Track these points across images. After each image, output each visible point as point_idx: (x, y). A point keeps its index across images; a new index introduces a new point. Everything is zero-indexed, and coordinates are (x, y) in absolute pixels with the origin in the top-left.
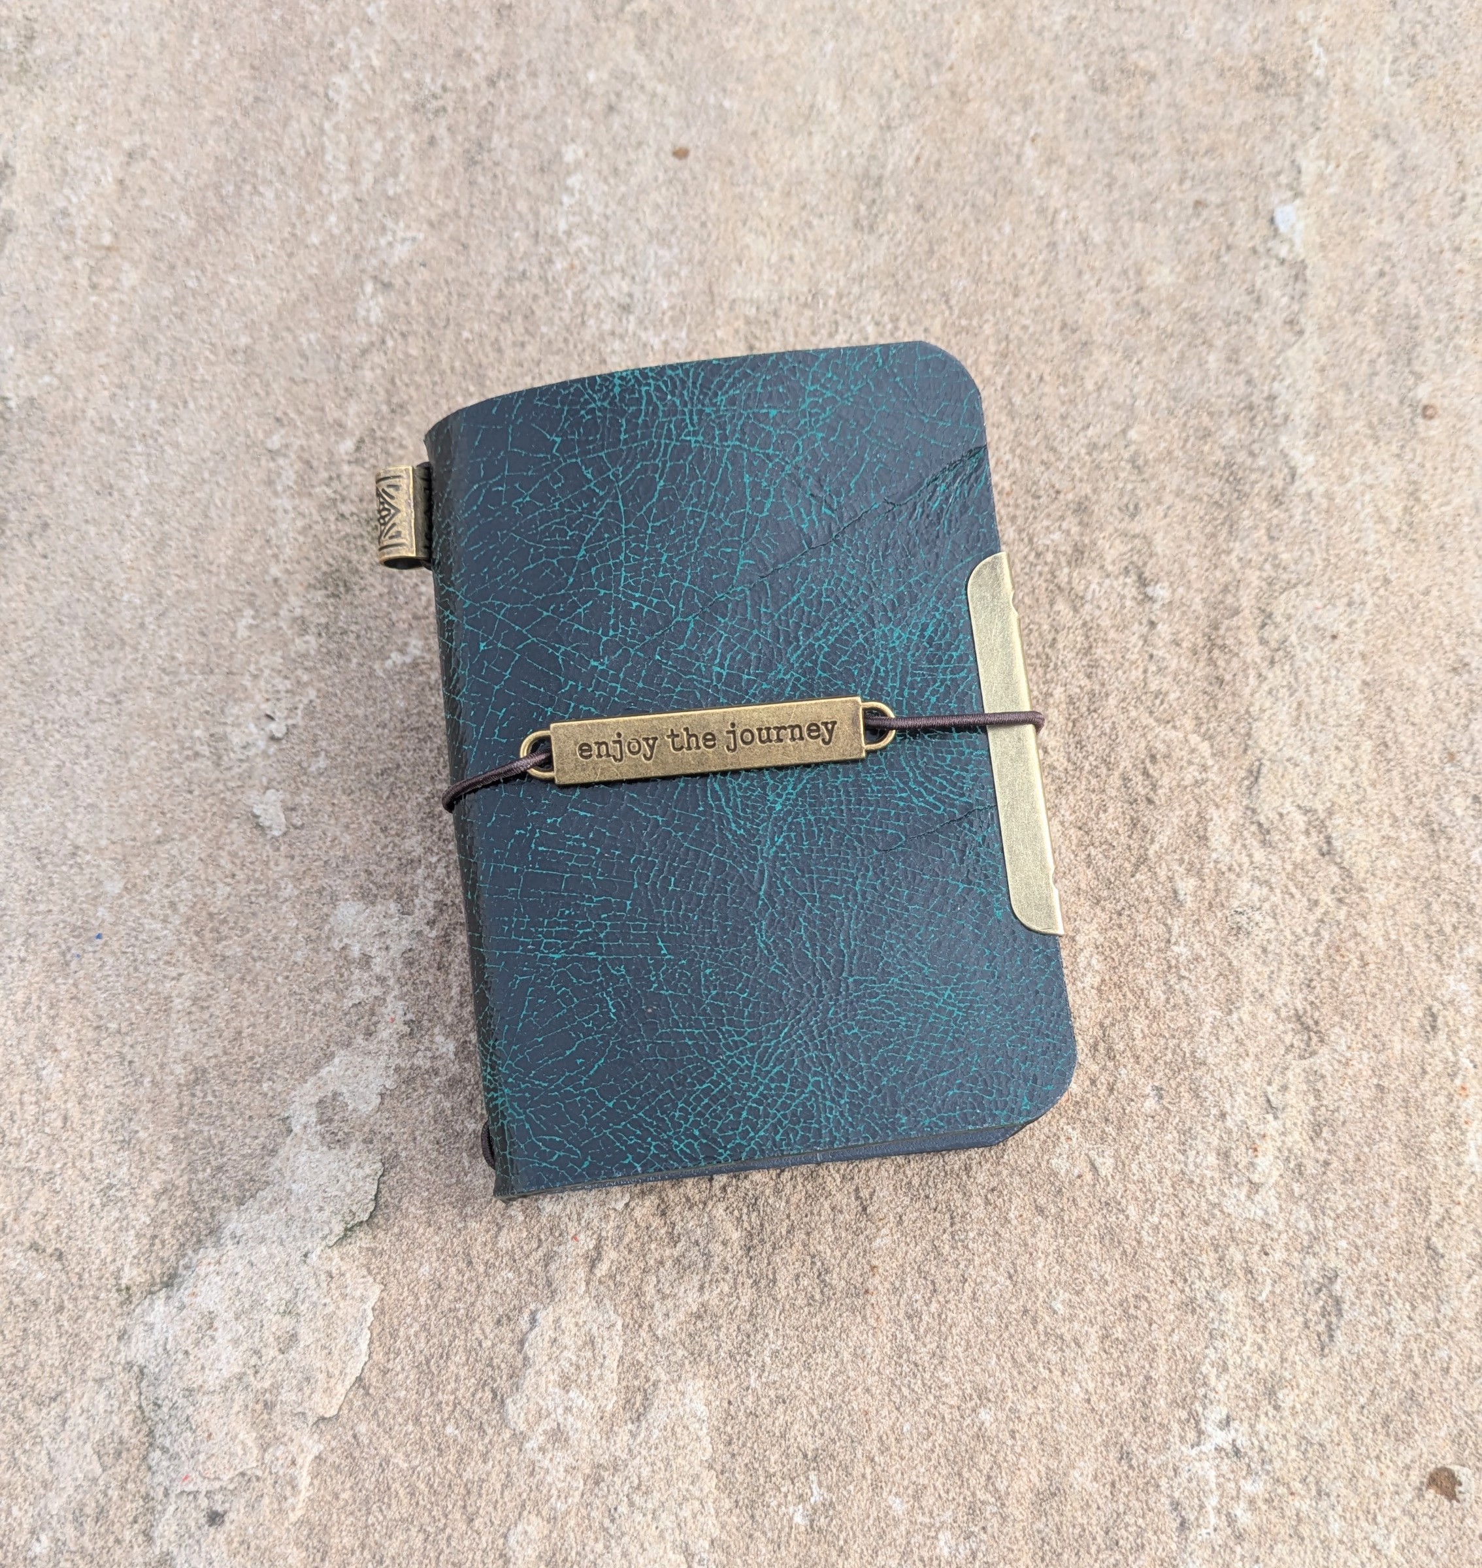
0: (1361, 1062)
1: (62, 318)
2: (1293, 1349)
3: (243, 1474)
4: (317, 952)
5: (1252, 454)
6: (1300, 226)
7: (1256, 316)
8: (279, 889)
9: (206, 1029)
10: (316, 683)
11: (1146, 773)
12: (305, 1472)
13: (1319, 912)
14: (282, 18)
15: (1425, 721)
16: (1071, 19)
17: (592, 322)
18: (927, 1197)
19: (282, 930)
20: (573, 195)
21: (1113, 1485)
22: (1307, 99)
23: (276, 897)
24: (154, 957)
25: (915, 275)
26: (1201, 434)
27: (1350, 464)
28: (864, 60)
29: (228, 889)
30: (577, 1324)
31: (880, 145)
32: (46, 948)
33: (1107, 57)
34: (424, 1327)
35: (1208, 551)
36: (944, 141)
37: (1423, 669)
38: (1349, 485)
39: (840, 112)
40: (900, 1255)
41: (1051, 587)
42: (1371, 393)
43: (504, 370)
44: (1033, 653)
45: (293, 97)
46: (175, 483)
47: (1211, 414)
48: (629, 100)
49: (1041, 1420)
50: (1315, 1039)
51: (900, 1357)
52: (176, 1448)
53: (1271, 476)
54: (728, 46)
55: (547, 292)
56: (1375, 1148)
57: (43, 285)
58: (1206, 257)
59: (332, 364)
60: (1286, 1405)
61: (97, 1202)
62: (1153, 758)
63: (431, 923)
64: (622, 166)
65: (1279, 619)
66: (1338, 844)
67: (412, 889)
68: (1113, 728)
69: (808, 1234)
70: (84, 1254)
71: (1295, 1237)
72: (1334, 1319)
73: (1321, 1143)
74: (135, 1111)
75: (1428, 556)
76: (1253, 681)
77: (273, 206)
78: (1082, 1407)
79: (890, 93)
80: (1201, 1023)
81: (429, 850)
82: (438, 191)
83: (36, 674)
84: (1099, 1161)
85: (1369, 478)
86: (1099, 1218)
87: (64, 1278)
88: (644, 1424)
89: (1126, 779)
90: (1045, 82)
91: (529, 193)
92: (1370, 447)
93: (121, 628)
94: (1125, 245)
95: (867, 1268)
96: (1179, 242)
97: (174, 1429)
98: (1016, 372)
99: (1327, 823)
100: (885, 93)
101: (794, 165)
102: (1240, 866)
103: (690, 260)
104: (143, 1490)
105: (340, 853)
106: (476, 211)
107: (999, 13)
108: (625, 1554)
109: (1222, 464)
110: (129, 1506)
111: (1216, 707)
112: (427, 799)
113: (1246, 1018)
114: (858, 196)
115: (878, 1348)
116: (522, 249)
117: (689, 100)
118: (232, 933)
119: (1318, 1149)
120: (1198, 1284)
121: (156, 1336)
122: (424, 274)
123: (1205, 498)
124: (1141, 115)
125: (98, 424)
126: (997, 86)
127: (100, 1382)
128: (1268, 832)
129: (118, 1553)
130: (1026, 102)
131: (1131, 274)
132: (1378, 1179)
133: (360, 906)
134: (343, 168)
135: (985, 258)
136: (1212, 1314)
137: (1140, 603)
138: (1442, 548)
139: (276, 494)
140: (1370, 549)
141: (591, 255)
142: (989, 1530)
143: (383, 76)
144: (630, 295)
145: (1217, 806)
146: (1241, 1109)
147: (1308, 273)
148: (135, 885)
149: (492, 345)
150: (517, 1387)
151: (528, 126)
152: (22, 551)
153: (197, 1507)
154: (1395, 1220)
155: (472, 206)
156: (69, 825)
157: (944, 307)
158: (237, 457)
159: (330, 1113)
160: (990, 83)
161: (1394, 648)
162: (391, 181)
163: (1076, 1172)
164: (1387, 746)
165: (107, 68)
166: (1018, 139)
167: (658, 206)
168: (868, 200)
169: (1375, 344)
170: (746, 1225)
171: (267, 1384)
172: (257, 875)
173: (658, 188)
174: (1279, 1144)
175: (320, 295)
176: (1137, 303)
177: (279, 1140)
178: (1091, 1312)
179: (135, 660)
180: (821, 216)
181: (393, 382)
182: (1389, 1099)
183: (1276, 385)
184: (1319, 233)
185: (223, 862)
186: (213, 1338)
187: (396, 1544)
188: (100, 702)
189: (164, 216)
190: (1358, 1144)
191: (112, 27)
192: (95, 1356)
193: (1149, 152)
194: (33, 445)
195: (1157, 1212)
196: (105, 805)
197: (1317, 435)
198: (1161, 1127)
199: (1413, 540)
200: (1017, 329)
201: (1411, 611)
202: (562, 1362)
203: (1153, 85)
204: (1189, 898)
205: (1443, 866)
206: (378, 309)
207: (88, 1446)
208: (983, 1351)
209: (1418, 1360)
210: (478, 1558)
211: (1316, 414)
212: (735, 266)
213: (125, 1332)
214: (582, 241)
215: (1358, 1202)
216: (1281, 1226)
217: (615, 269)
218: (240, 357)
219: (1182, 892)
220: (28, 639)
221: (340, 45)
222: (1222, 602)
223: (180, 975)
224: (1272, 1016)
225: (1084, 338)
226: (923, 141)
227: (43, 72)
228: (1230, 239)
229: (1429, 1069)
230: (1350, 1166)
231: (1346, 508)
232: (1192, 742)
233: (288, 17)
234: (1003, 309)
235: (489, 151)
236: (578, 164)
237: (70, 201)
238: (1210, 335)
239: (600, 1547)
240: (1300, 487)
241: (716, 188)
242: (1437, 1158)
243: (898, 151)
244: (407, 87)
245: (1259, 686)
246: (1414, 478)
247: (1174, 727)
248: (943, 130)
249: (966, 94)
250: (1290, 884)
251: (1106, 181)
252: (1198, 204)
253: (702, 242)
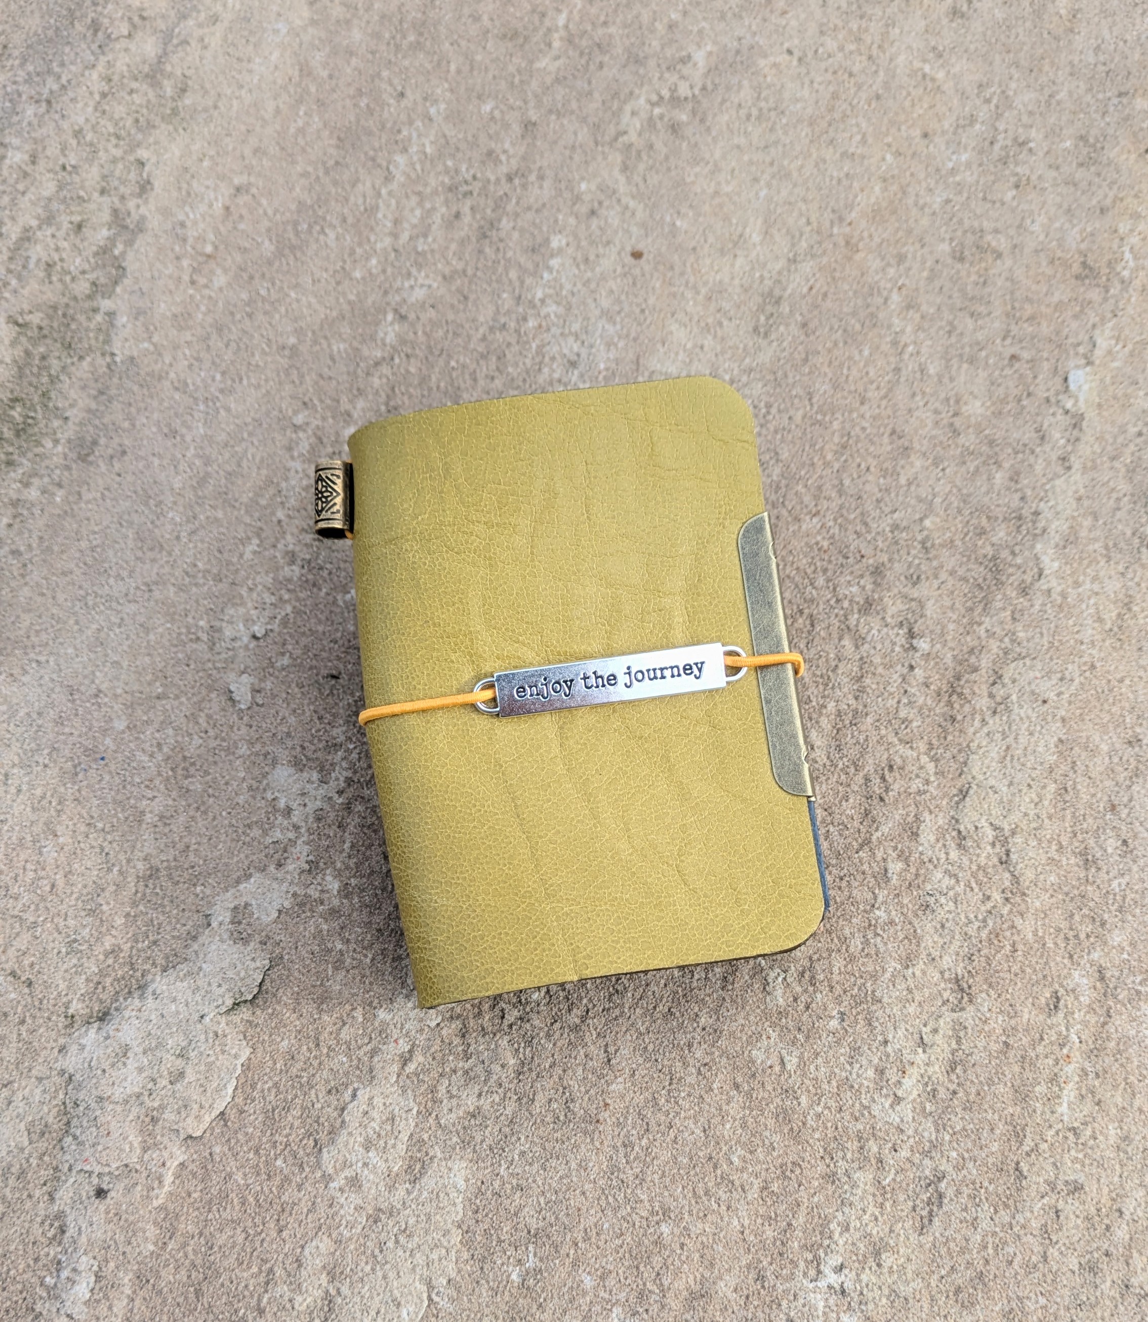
0: (996, 1022)
1: (165, 302)
2: (900, 1225)
3: (126, 1166)
4: (254, 798)
5: (1013, 553)
6: (1086, 387)
7: (1038, 450)
8: (237, 748)
9: (164, 840)
10: (293, 602)
11: (883, 778)
12: (170, 1173)
13: (989, 905)
14: (368, 106)
15: (1099, 777)
16: (948, 201)
17: (546, 370)
18: (656, 1060)
19: (233, 779)
20: (551, 272)
21: (747, 1297)
22: (1112, 291)
23: (234, 753)
24: (138, 780)
25: (790, 375)
26: (978, 531)
27: (1084, 574)
28: (787, 207)
29: (201, 741)
30: (384, 1104)
31: (785, 273)
32: (63, 760)
33: (969, 235)
34: (276, 1085)
35: (965, 621)
36: (834, 278)
37: (1106, 737)
38: (1080, 590)
39: (761, 244)
40: (627, 1099)
41: (843, 626)
42: (1112, 523)
43: (475, 394)
44: (819, 673)
45: (364, 166)
46: (223, 437)
47: (989, 518)
48: (608, 208)
49: (705, 1240)
50: (966, 999)
51: (612, 1174)
52: (83, 1138)
53: (1024, 572)
54: (688, 180)
55: (518, 342)
56: (993, 1088)
57: (156, 274)
58: (1010, 399)
59: (352, 369)
60: (886, 1265)
61: (64, 950)
62: (891, 767)
63: (340, 793)
64: (592, 257)
65: (1006, 681)
66: (1014, 857)
67: (331, 765)
68: (866, 740)
69: (564, 1071)
70: (47, 986)
71: (920, 1142)
72: (935, 1209)
73: (954, 1077)
74: (103, 890)
75: (1129, 654)
76: (977, 723)
77: (332, 243)
78: (736, 1236)
79: (801, 235)
80: (884, 970)
81: (349, 739)
82: (454, 254)
83: (96, 559)
84: (787, 1058)
85: (1096, 587)
86: (778, 1100)
87: (29, 1000)
88: (418, 1186)
89: (867, 779)
90: (918, 246)
91: (520, 266)
92: (1102, 563)
93: (162, 537)
94: (952, 379)
95: (602, 1104)
96: (993, 384)
97: (85, 1124)
98: (850, 461)
99: (1010, 840)
100: (797, 235)
101: (718, 278)
102: (938, 860)
103: (627, 336)
104: (54, 1163)
105: (286, 730)
106: (479, 273)
107: (895, 188)
108: (385, 1277)
109: (989, 557)
110: (42, 1172)
111: (945, 738)
112: (356, 701)
113: (918, 973)
114: (760, 308)
115: (597, 1164)
116: (506, 307)
117: (651, 216)
118: (197, 773)
119: (951, 1081)
120: (840, 1163)
121: (85, 1054)
122: (432, 313)
123: (971, 580)
124: (985, 283)
125: (176, 384)
126: (881, 243)
127: (40, 1079)
128: (965, 839)
129: (28, 1205)
130: (901, 258)
131: (952, 402)
132: (990, 1111)
133: (292, 770)
134: (389, 224)
135: (845, 371)
136: (846, 1187)
137: (906, 650)
138: (1140, 649)
139: (292, 458)
140: (1085, 641)
141: (555, 320)
142: (650, 1312)
143: (432, 161)
144: (578, 355)
145: (931, 812)
146: (900, 1040)
147: (1084, 424)
148: (135, 726)
149: (470, 374)
150: (333, 1141)
151: (530, 216)
152: (103, 468)
153: (90, 1183)
154: (996, 1144)
155: (477, 269)
156: (98, 674)
157: (807, 402)
158: (270, 425)
159: (240, 917)
160: (877, 240)
161: (1088, 718)
162: (421, 240)
163: (769, 1063)
164: (1066, 790)
165: (234, 122)
166: (889, 286)
167: (612, 291)
168: (768, 313)
169: (1123, 486)
170: (521, 1056)
171: (156, 1104)
172: (223, 735)
173: (615, 278)
174: (922, 1071)
175: (354, 316)
176: (952, 425)
177: (201, 930)
178: (758, 1168)
179: (168, 562)
180: (731, 319)
181: (393, 389)
182: (1011, 1054)
183: (1042, 504)
184: (1099, 396)
185: (201, 721)
186: (124, 1064)
187: (224, 1237)
188: (137, 588)
189: (253, 239)
190: (981, 1082)
191: (243, 92)
192: (40, 1060)
193: (985, 312)
194: (127, 392)
195: (822, 1104)
196: (125, 664)
197: (1065, 547)
198: (838, 1042)
199: (1120, 640)
200: (857, 429)
201: (1106, 692)
202: (369, 1130)
203: (998, 262)
204: (895, 877)
205: (1089, 888)
206: (393, 334)
207: (23, 1124)
208: (673, 1181)
209: (991, 1251)
210: (280, 1259)
211: (1067, 531)
212: (659, 346)
213: (64, 1047)
214: (551, 309)
215: (971, 1126)
216: (910, 1132)
217: (570, 333)
218: (287, 352)
219: (890, 871)
220: (95, 533)
221: (405, 133)
222: (967, 660)
223: (155, 797)
224: (937, 976)
225: (906, 444)
226: (818, 275)
227: (188, 117)
228: (1031, 388)
229: (1045, 1037)
230: (972, 1097)
231: (1074, 606)
232: (922, 761)
233: (372, 106)
234: (851, 412)
235: (498, 230)
236: (560, 250)
237: (188, 217)
238: (1001, 458)
239: (368, 1268)
240: (1043, 585)
241: (658, 285)
242: (1038, 1105)
243: (798, 280)
244: (447, 171)
245: (981, 728)
246: (1131, 592)
247: (911, 748)
248: (835, 270)
249: (857, 245)
250: (973, 880)
251: (947, 329)
252: (1013, 357)
253: (640, 324)
